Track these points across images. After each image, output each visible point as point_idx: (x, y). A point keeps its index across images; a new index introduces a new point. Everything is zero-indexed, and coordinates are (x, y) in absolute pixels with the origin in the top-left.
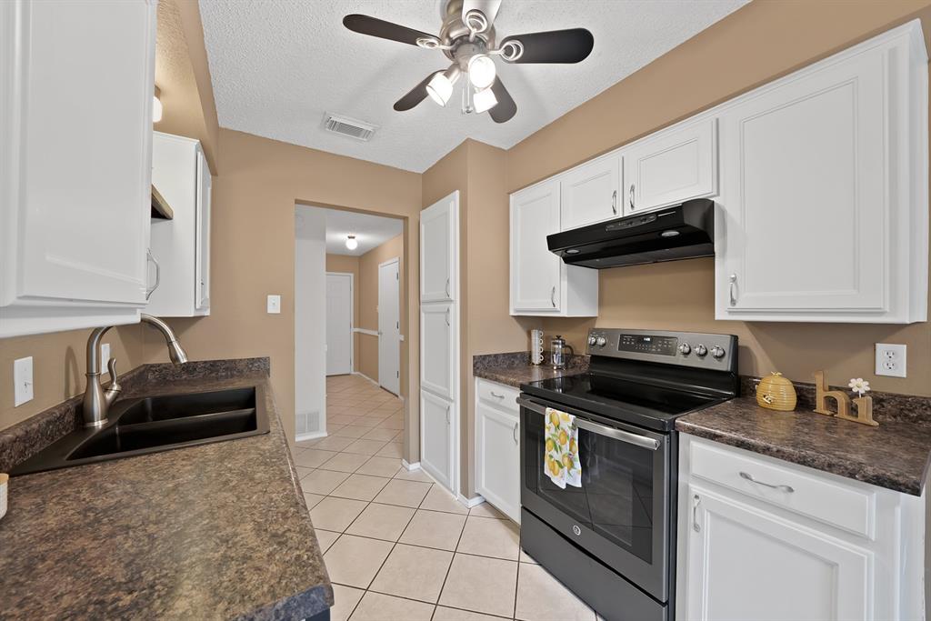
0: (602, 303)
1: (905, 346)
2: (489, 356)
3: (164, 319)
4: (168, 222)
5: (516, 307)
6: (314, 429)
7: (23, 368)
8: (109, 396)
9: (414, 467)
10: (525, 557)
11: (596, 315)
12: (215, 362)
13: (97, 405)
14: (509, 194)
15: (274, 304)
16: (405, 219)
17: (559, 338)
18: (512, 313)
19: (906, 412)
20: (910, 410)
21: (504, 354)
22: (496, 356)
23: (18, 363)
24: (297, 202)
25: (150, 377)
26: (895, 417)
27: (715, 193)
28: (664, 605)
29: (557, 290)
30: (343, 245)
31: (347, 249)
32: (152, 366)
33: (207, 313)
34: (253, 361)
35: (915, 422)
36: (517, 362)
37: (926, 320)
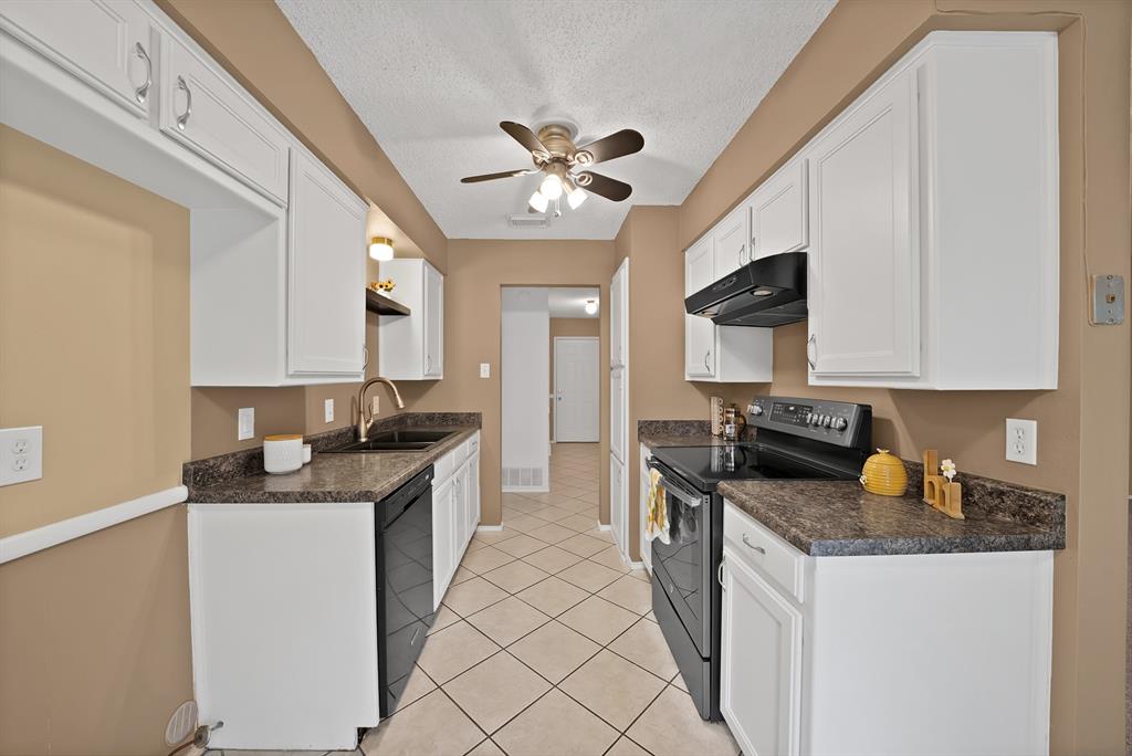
0: (776, 368)
1: (1035, 423)
2: (658, 422)
3: (393, 381)
4: (406, 318)
5: (693, 372)
6: (537, 483)
7: (329, 404)
8: (369, 426)
9: (604, 528)
10: (652, 616)
11: (771, 381)
12: (446, 414)
13: (363, 431)
14: (684, 251)
15: (485, 371)
16: (598, 286)
17: (733, 406)
18: (687, 378)
19: (1025, 510)
20: (1028, 508)
21: (676, 422)
22: (665, 422)
23: (326, 401)
24: (501, 286)
25: (409, 421)
26: (1014, 516)
27: (804, 244)
28: (705, 659)
29: (712, 353)
30: (582, 310)
31: (587, 314)
32: (409, 414)
33: (441, 378)
34: (470, 414)
35: (1032, 524)
36: (693, 431)
37: (1056, 388)
